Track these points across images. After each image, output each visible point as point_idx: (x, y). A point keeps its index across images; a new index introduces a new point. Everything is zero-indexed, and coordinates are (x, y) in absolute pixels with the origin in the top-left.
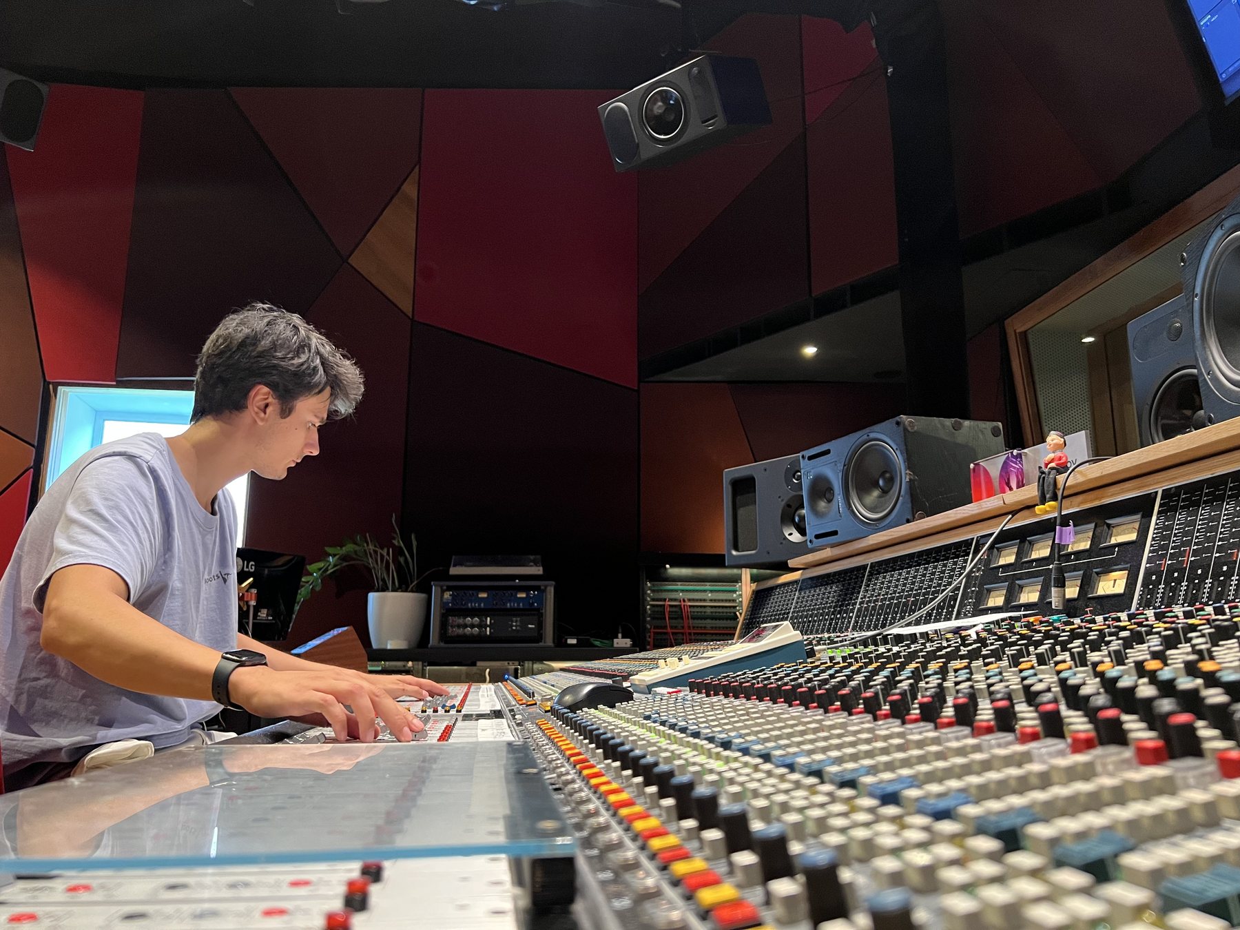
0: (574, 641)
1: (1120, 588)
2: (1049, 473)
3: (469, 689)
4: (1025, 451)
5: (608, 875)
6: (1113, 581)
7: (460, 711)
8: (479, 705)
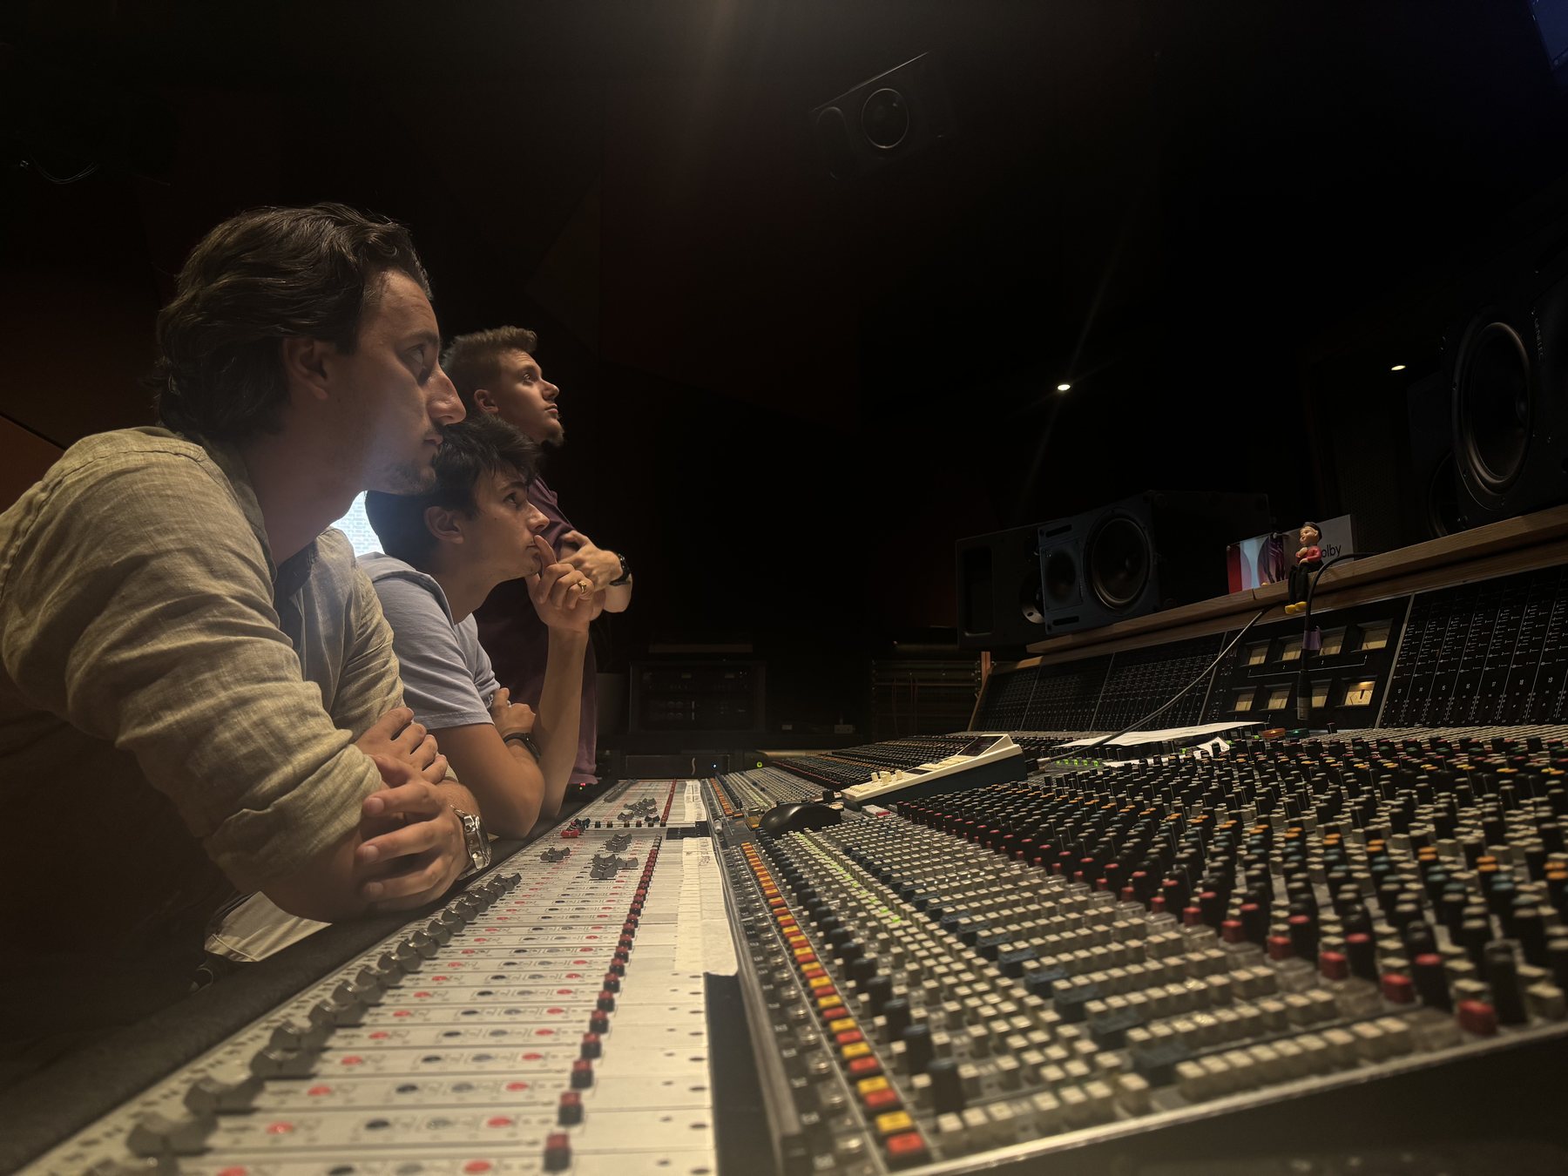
0: (789, 727)
1: (1366, 700)
2: (1301, 569)
3: (673, 787)
4: (1287, 533)
5: (784, 1028)
6: (1360, 692)
7: (664, 825)
8: (684, 815)
